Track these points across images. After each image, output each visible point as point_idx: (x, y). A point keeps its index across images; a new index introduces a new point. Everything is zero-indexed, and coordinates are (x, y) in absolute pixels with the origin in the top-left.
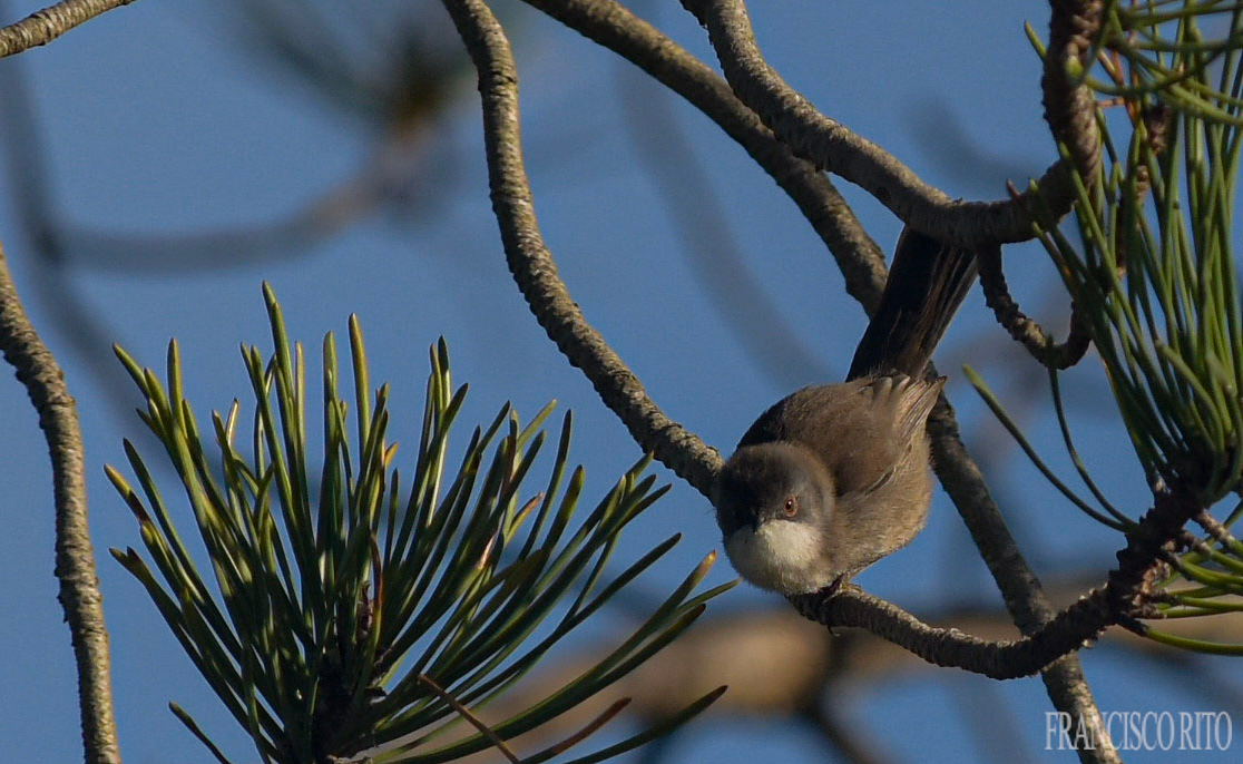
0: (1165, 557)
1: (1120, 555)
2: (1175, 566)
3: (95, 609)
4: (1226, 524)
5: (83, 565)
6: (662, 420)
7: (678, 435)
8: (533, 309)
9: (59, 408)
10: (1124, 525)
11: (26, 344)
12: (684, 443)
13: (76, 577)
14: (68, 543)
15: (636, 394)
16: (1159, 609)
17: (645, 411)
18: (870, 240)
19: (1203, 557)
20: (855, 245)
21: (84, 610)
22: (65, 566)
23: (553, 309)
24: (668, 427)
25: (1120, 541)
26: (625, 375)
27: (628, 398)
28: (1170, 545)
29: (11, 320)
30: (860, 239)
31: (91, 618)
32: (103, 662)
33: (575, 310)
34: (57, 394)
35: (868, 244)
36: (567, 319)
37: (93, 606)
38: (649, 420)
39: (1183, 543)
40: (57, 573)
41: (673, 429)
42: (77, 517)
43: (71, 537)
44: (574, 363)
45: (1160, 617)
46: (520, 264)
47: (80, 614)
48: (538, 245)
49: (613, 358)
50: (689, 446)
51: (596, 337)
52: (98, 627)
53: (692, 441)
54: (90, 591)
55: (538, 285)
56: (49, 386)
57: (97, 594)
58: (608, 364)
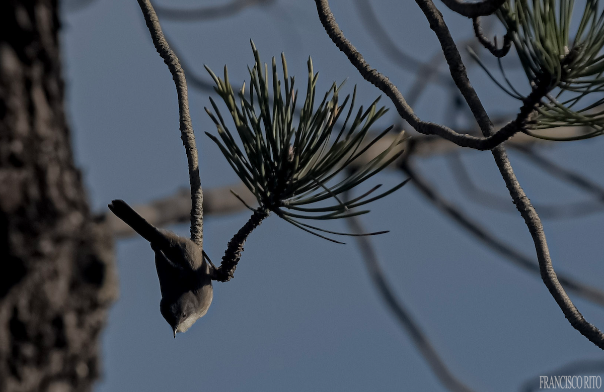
0: (536, 109)
1: (521, 108)
2: (540, 113)
3: (193, 141)
4: (556, 98)
5: (189, 127)
6: (370, 69)
7: (375, 73)
8: (328, 33)
9: (179, 73)
10: (521, 98)
11: (167, 51)
12: (377, 76)
13: (187, 131)
14: (183, 119)
15: (362, 60)
16: (534, 126)
17: (364, 65)
18: (438, 11)
19: (548, 109)
20: (433, 12)
21: (190, 142)
22: (183, 127)
23: (334, 32)
24: (372, 71)
25: (521, 104)
26: (358, 54)
27: (359, 61)
28: (537, 105)
29: (162, 43)
30: (434, 11)
31: (192, 144)
32: (196, 159)
33: (342, 33)
34: (178, 69)
35: (437, 12)
36: (339, 36)
37: (193, 140)
38: (366, 68)
39: (541, 104)
40: (180, 129)
41: (374, 71)
42: (186, 110)
43: (184, 117)
44: (341, 50)
45: (534, 129)
46: (323, 18)
47: (188, 143)
48: (329, 11)
49: (354, 48)
50: (379, 77)
51: (348, 41)
52: (194, 147)
53: (380, 75)
54: (191, 135)
55: (329, 25)
56: (175, 66)
57: (194, 136)
58: (352, 50)
